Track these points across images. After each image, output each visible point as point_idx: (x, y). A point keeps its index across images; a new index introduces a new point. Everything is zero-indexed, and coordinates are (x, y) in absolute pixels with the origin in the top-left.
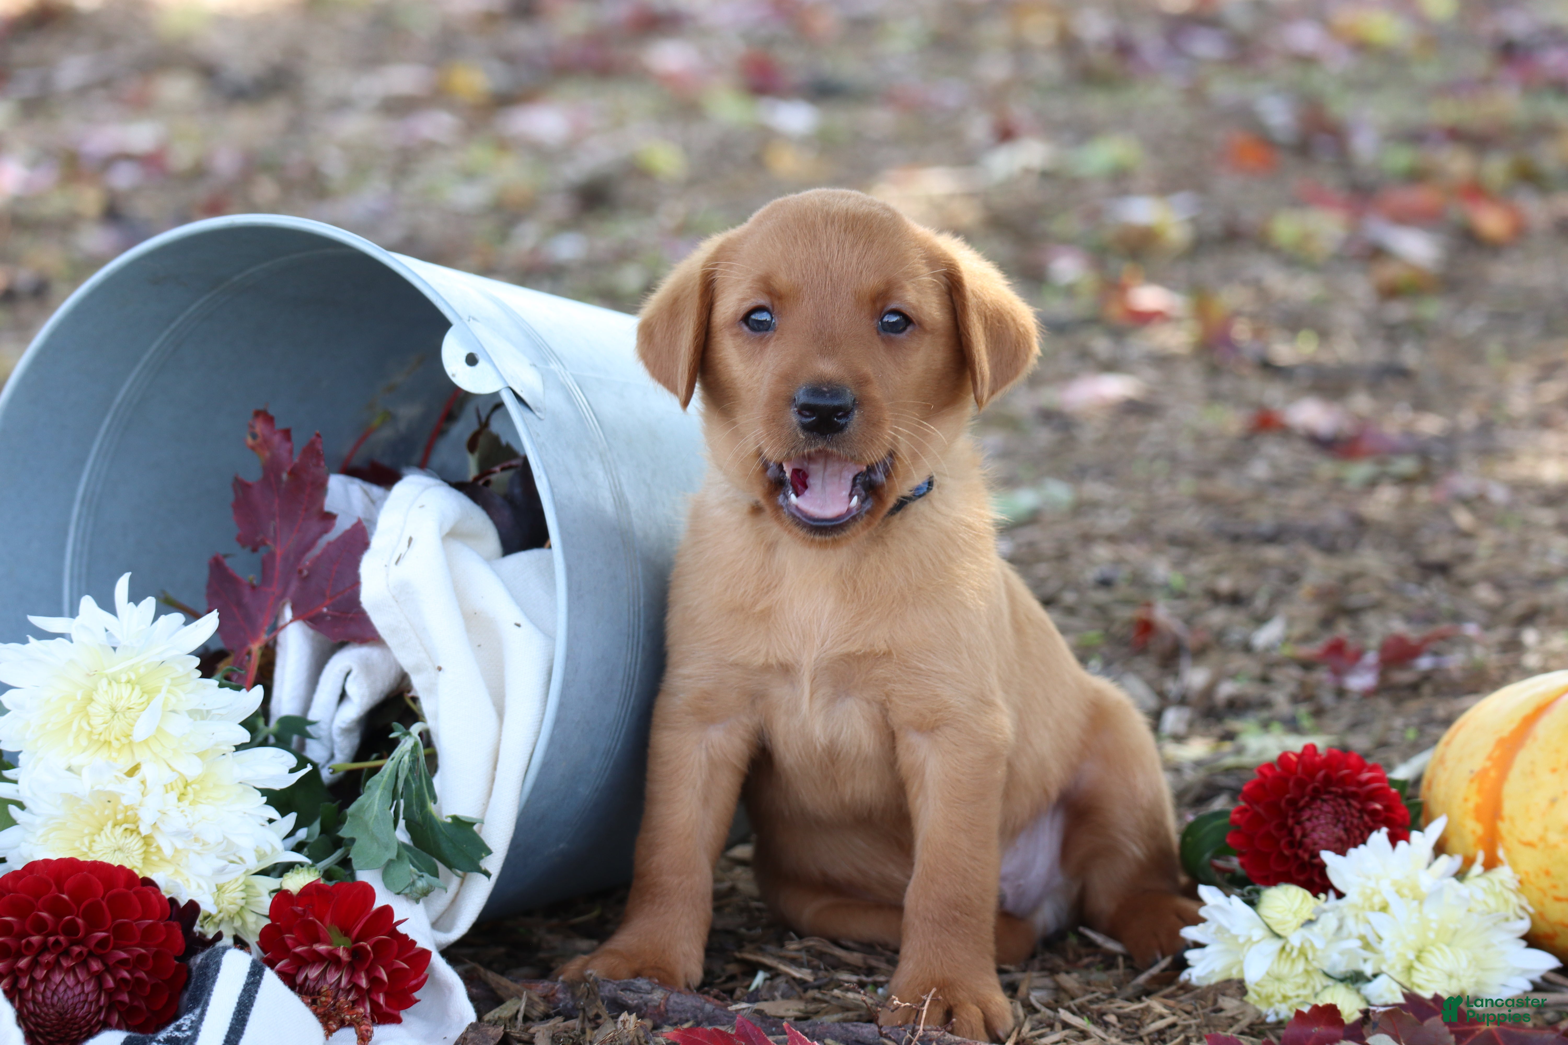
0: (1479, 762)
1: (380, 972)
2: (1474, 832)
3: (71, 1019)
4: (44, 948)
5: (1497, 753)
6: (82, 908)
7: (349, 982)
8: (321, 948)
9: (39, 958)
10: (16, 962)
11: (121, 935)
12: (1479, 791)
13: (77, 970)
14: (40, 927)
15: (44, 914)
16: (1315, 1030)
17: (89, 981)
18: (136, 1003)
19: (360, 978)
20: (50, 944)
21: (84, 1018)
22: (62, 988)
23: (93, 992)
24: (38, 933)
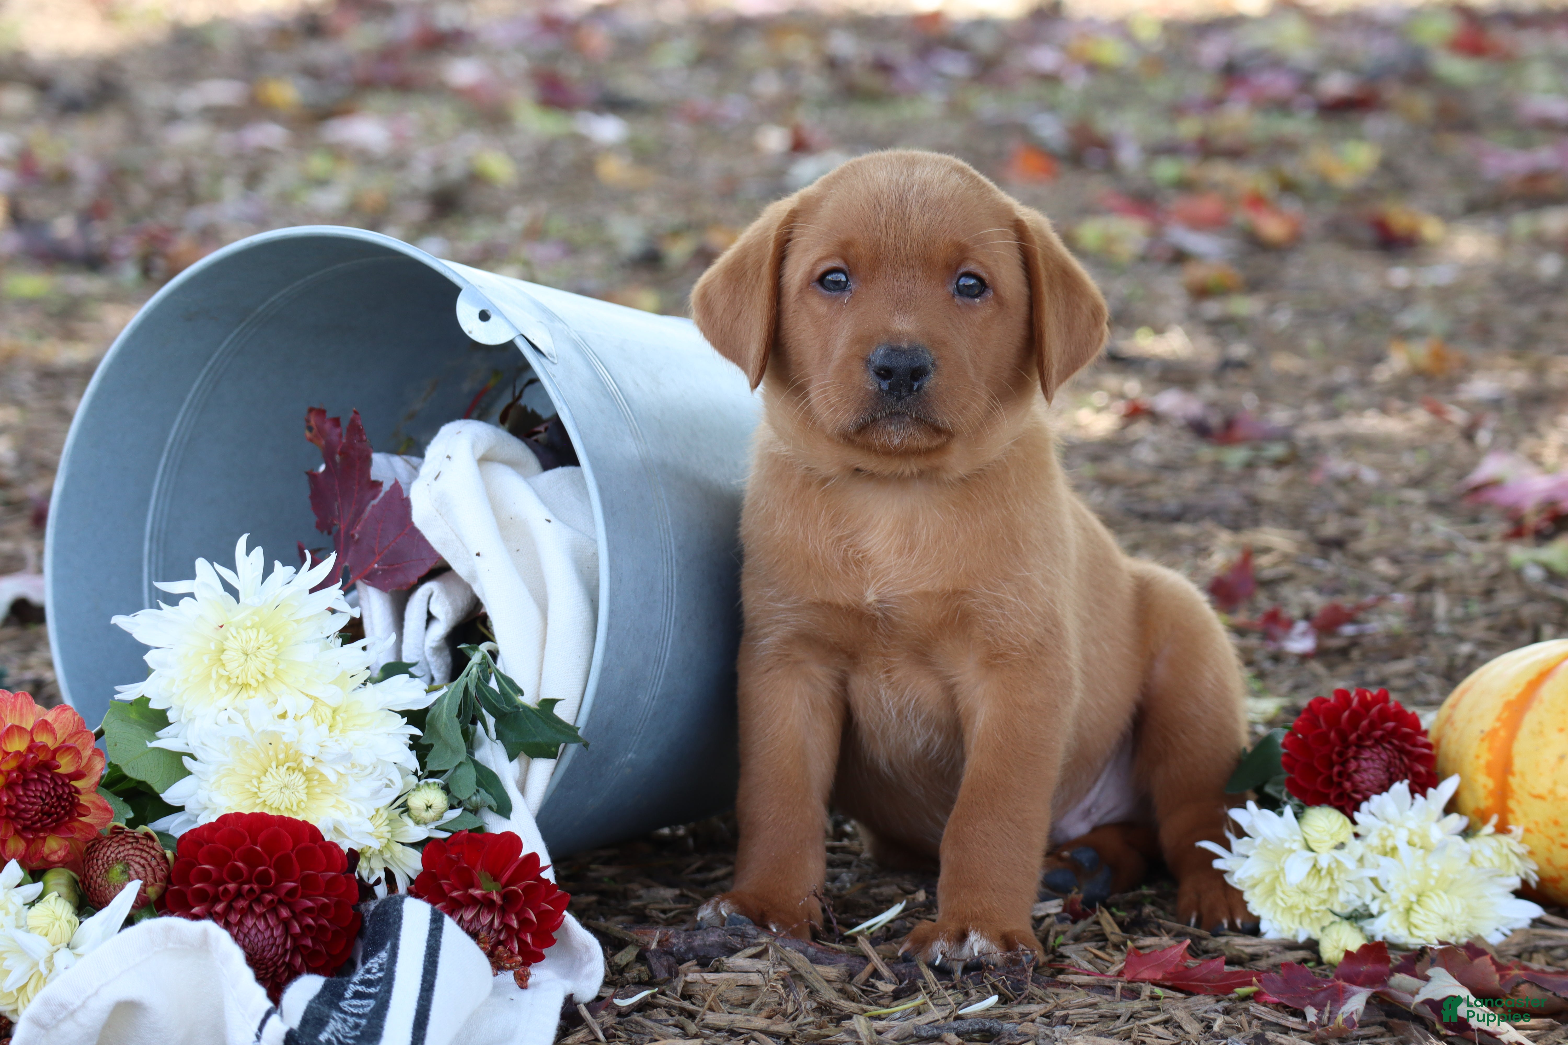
0: (1488, 723)
1: (529, 914)
2: (1485, 786)
3: (260, 960)
4: (239, 895)
5: (1505, 715)
6: (274, 859)
7: (501, 923)
8: (477, 892)
9: (234, 904)
10: (213, 906)
11: (308, 886)
12: (1490, 749)
13: (268, 916)
14: (235, 875)
15: (240, 864)
16: (1364, 968)
17: (277, 927)
18: (317, 948)
19: (511, 919)
20: (245, 892)
21: (271, 959)
22: (253, 932)
23: (281, 936)
24: (234, 881)
